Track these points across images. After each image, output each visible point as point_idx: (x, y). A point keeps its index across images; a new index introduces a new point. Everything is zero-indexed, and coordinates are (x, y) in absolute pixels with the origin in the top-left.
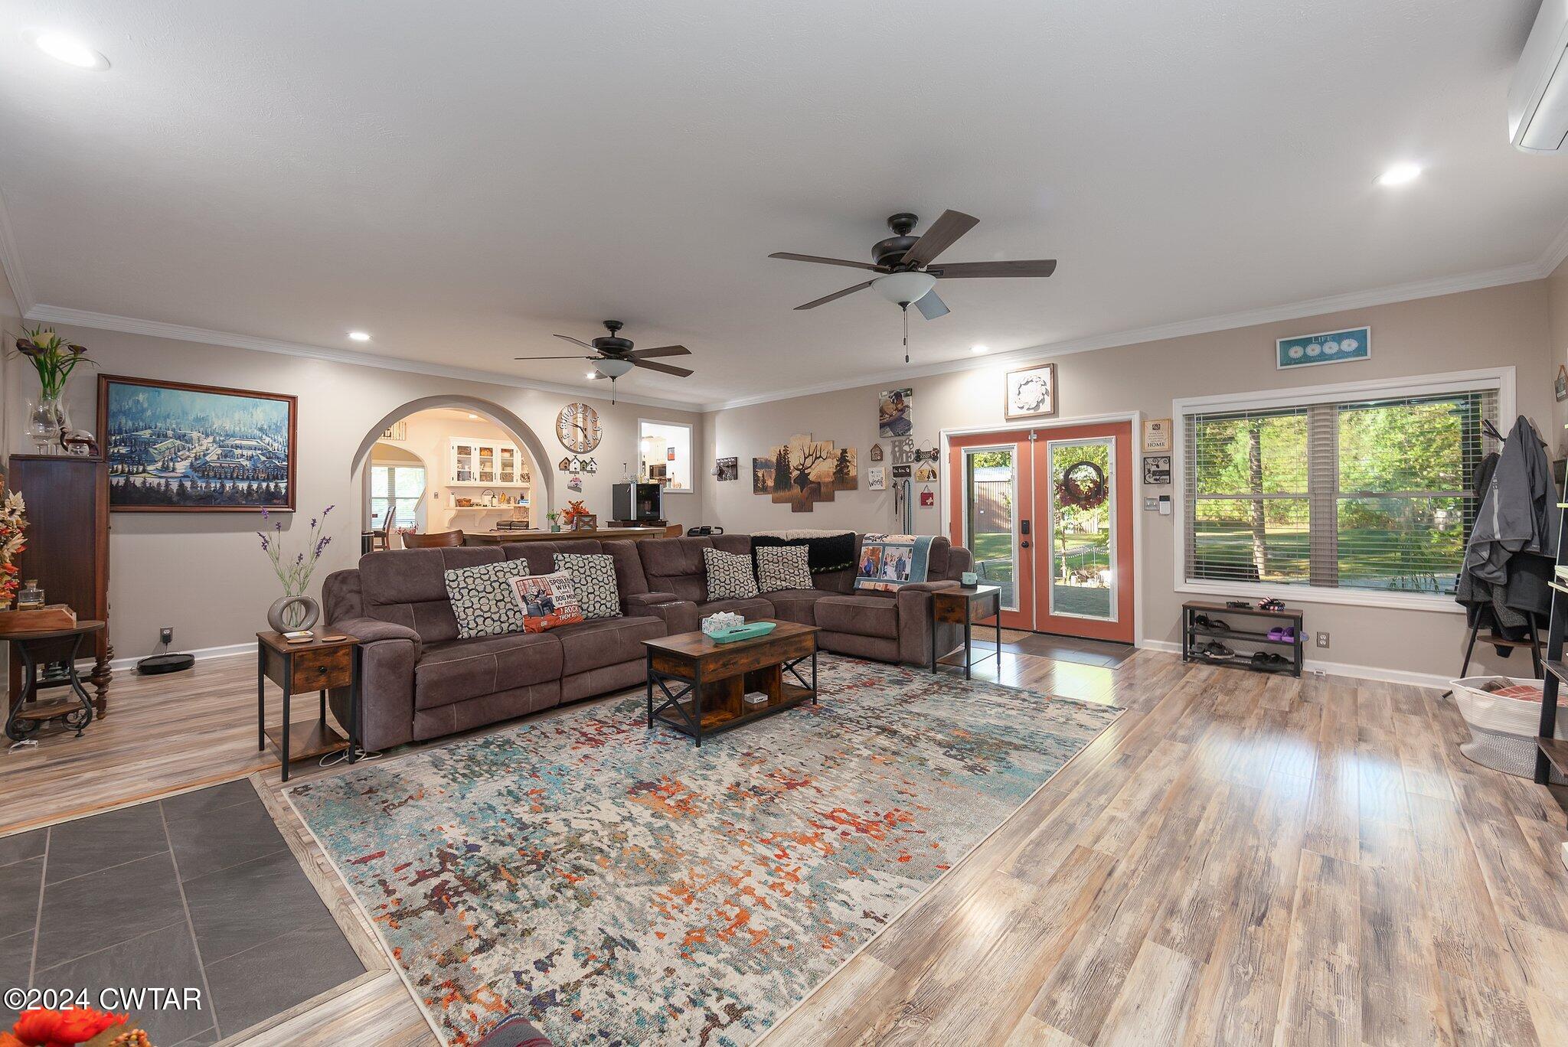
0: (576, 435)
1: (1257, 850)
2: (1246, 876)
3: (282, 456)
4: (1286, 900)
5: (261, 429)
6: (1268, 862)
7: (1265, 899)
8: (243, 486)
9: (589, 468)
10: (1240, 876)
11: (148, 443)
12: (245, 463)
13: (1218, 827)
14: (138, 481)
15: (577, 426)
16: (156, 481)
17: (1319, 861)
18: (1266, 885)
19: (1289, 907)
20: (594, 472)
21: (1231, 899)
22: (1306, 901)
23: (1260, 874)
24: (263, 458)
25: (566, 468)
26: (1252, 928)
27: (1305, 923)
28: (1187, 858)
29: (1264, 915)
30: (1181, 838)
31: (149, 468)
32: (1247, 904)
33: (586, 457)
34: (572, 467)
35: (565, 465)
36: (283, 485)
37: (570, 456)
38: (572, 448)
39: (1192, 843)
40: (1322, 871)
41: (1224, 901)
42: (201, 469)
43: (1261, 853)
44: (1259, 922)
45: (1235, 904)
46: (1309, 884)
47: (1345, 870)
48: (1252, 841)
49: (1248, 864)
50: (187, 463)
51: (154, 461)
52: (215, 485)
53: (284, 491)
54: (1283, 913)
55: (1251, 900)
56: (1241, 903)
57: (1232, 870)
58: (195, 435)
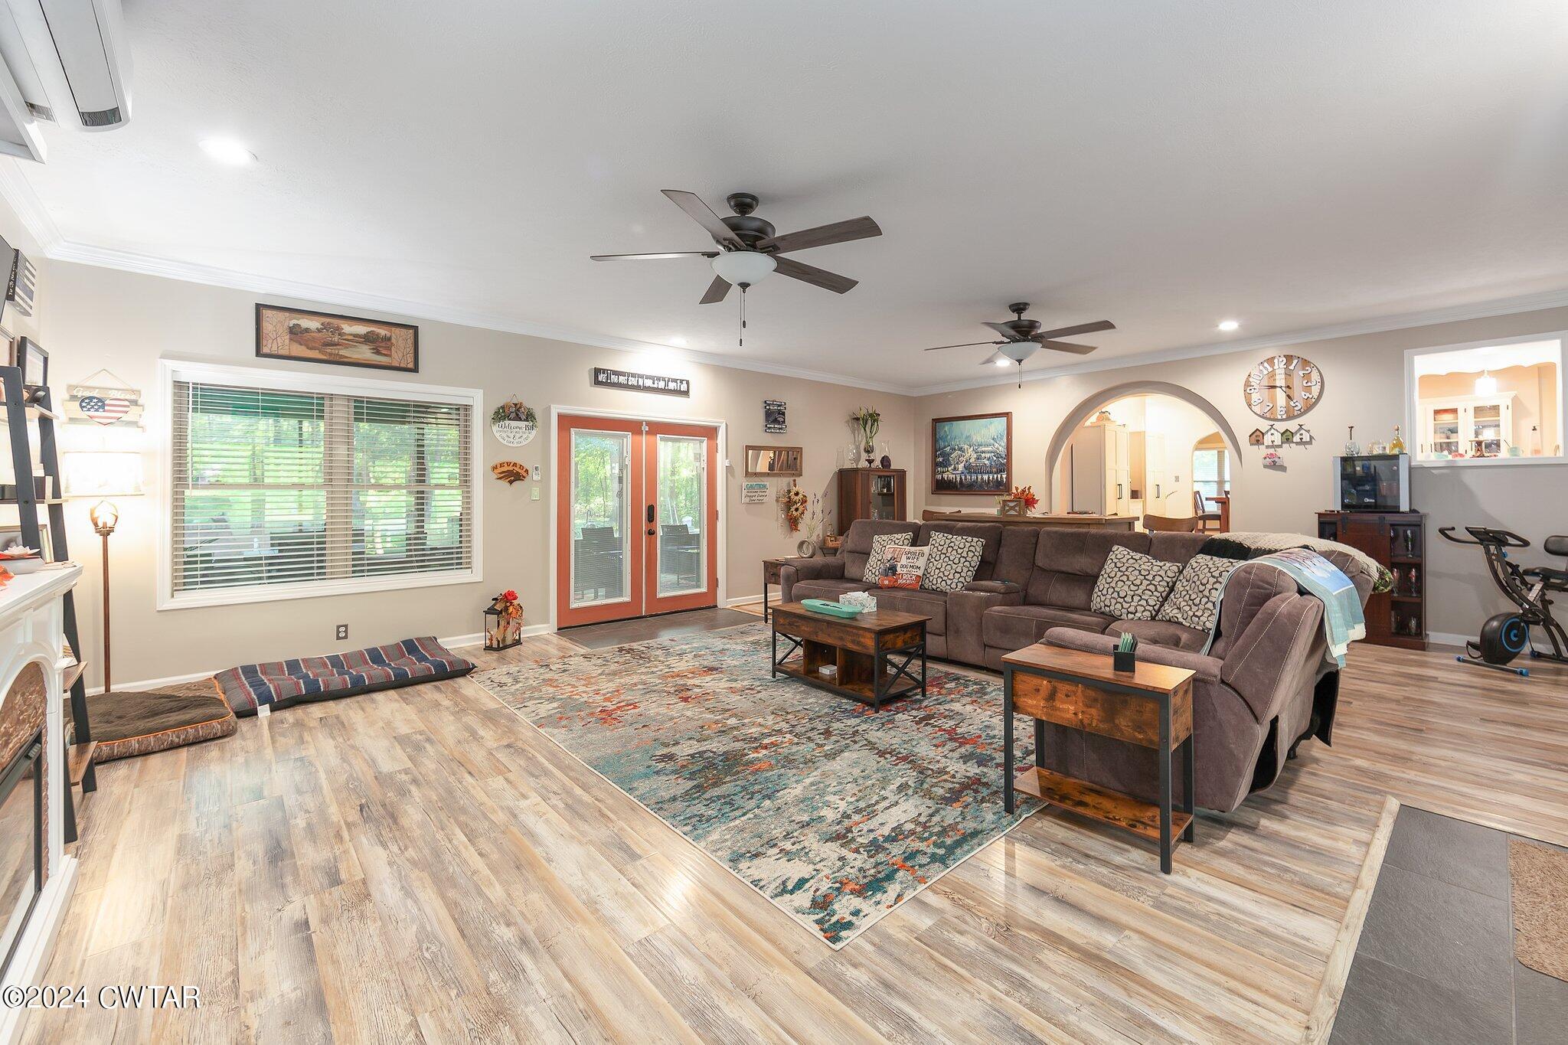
0: (1273, 399)
1: (400, 849)
2: (391, 825)
3: (1004, 456)
4: (353, 828)
5: (993, 439)
6: (384, 845)
7: (367, 820)
8: (986, 477)
9: (1296, 439)
10: (395, 820)
11: (949, 454)
12: (987, 462)
13: (450, 846)
14: (945, 476)
15: (1274, 387)
16: (951, 476)
17: (343, 876)
18: (373, 828)
19: (349, 825)
20: (1310, 443)
21: (388, 806)
22: (339, 836)
23: (383, 832)
24: (995, 458)
25: (1258, 442)
26: (363, 801)
27: (333, 823)
28: (441, 809)
29: (361, 810)
30: (463, 818)
31: (950, 469)
32: (377, 810)
33: (1292, 426)
34: (1267, 440)
35: (1257, 437)
36: (1004, 476)
37: (1264, 425)
38: (1268, 415)
39: (451, 820)
40: (336, 867)
41: (392, 803)
42: (968, 468)
43: (395, 849)
44: (362, 807)
45: (384, 805)
46: (342, 849)
47: (316, 881)
48: (411, 853)
49: (397, 834)
50: (962, 465)
51: (950, 465)
52: (974, 477)
53: (1005, 480)
54: (350, 819)
55: (376, 814)
56: (381, 809)
57: (405, 822)
58: (966, 447)
